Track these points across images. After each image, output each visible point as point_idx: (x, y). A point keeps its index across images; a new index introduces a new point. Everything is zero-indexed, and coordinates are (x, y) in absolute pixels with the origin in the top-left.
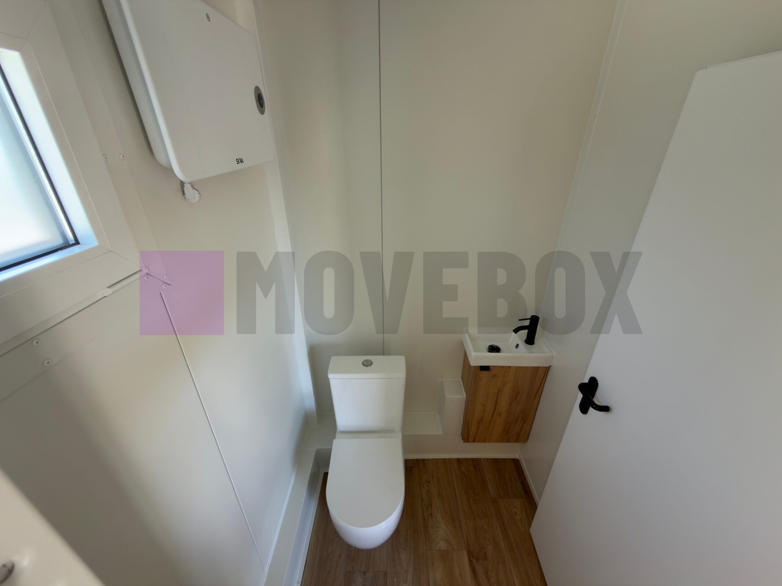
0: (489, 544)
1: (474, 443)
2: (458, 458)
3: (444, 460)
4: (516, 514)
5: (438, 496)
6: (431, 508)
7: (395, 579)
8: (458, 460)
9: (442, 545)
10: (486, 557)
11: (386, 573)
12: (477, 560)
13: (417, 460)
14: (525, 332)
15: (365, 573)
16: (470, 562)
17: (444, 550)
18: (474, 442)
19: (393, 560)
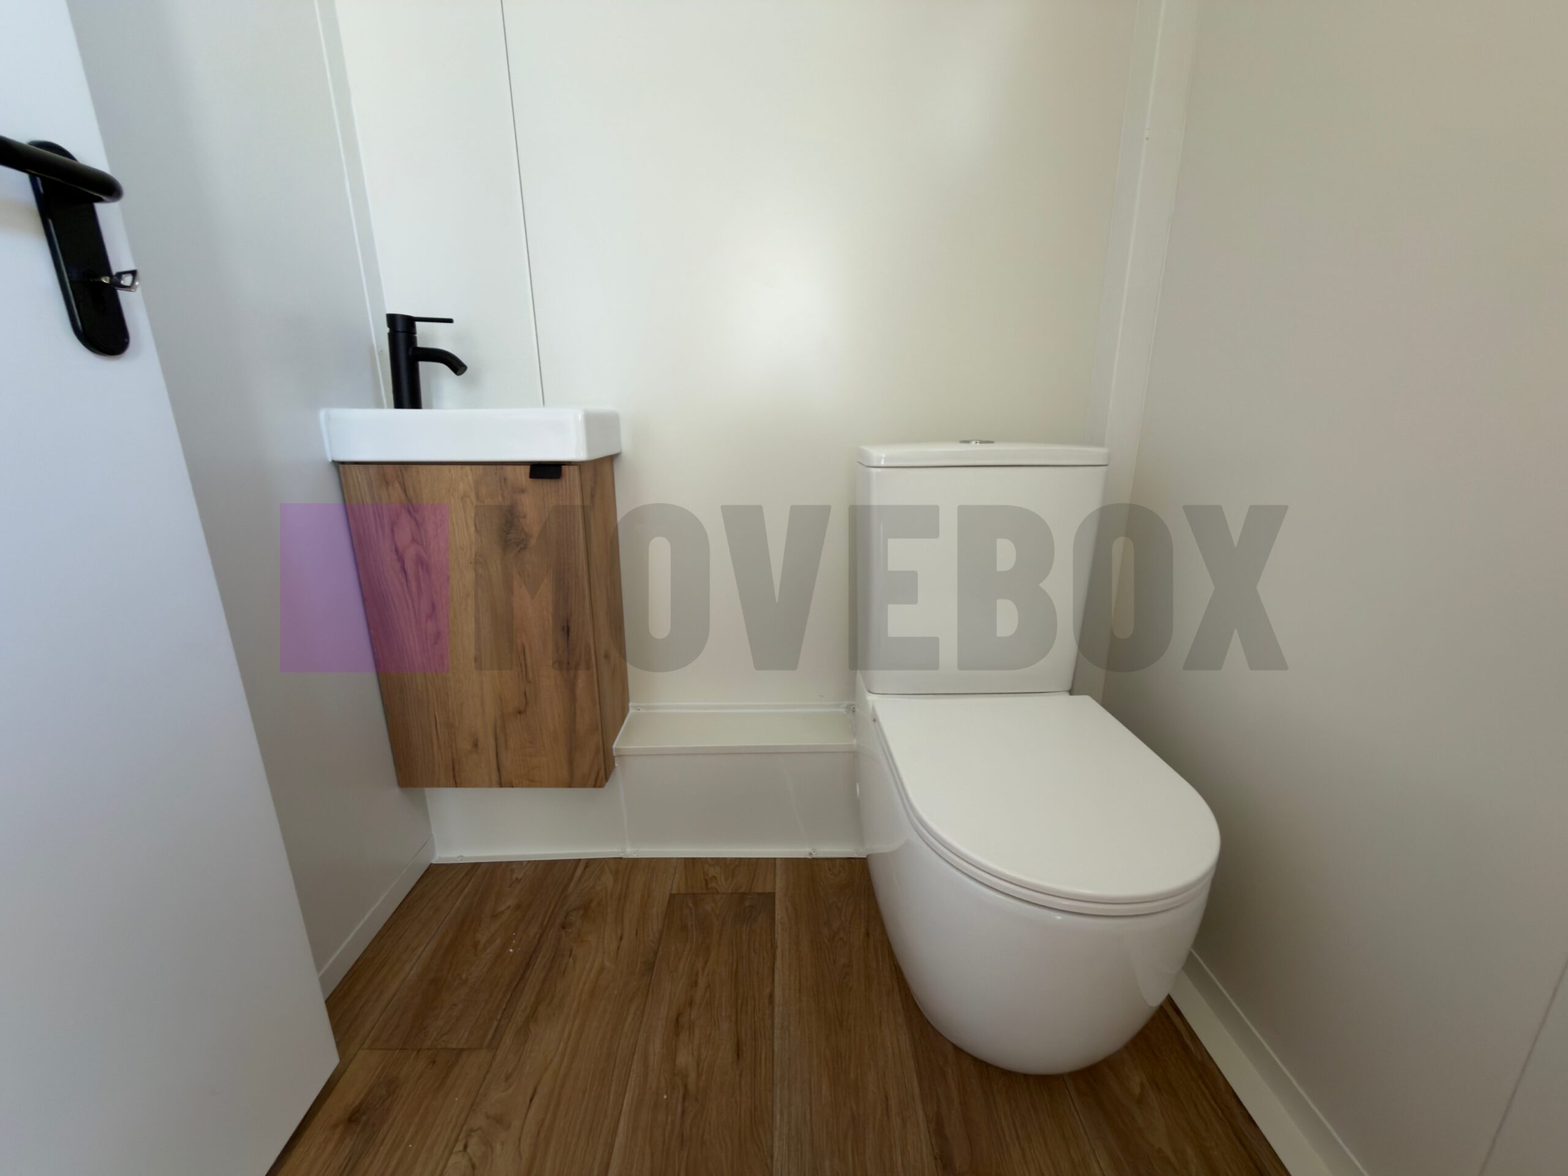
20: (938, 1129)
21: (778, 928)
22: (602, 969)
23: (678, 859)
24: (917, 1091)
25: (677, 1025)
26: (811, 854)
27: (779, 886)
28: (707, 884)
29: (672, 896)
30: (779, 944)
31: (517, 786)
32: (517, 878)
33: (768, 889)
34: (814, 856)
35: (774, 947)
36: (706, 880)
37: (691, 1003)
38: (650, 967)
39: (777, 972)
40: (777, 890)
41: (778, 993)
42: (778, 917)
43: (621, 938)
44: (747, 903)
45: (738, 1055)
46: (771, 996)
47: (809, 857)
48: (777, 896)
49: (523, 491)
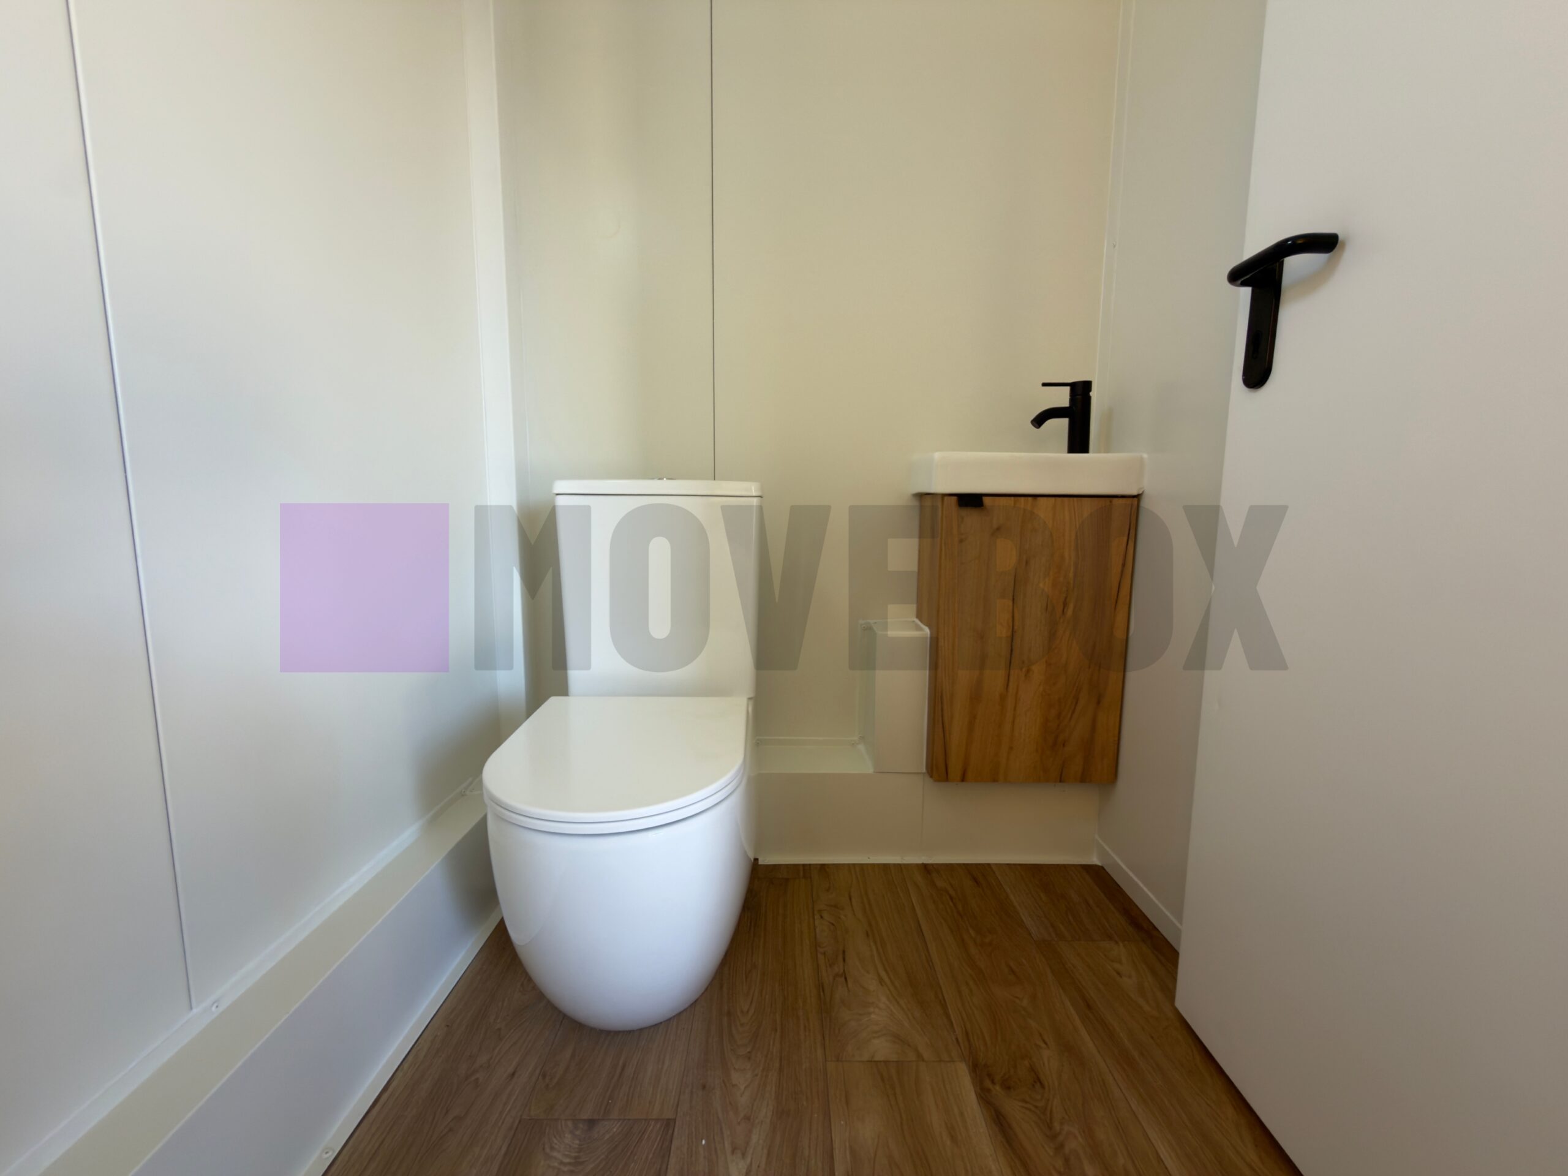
0: (1043, 1045)
1: (964, 783)
2: (925, 862)
3: (886, 867)
4: (1118, 973)
5: (868, 935)
6: (844, 960)
7: (704, 1142)
8: (926, 868)
9: (882, 1049)
10: (1038, 1081)
11: (669, 1124)
12: (1007, 1087)
13: (804, 865)
14: (1063, 423)
15: (591, 1123)
16: (984, 1096)
17: (886, 1062)
18: (963, 779)
19: (704, 1087)
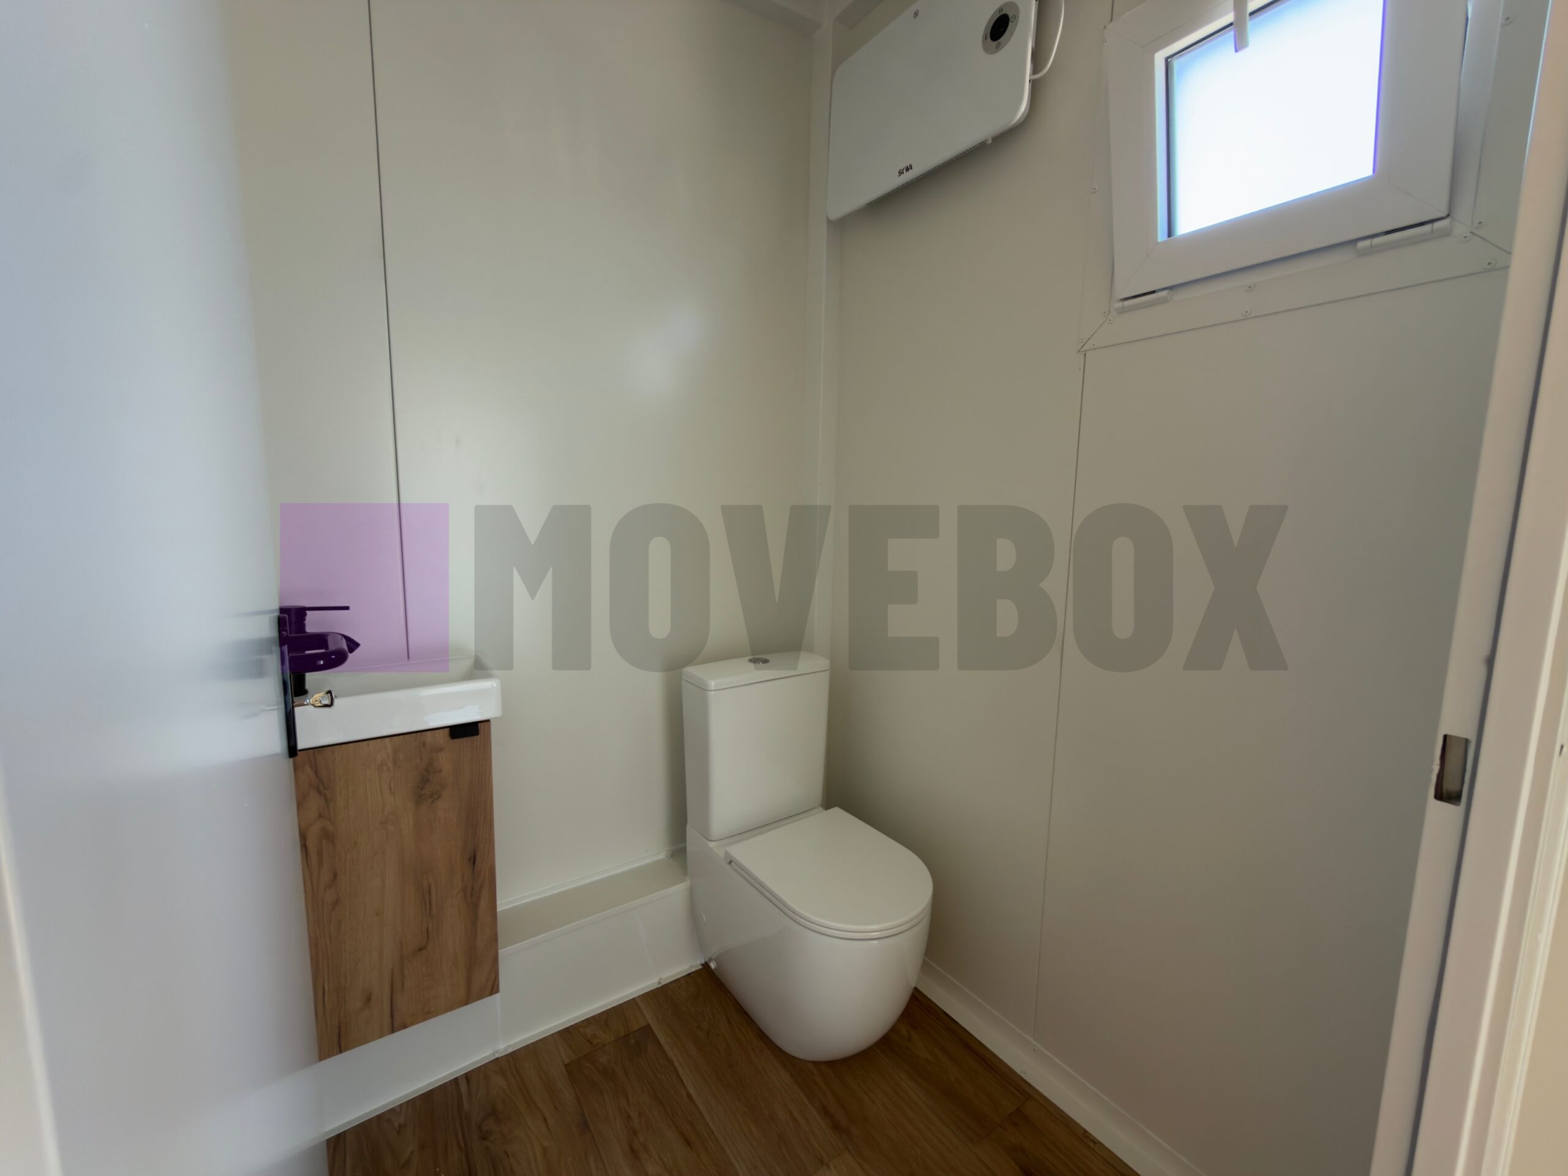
20: (825, 1112)
21: (666, 1047)
22: (545, 1151)
23: (552, 1035)
24: (806, 1101)
25: (633, 1153)
26: (660, 983)
27: (649, 1017)
28: (591, 1043)
29: (566, 1066)
30: (674, 1059)
31: (412, 1024)
32: (400, 1126)
33: (643, 1024)
34: (663, 983)
35: (671, 1062)
36: (588, 1041)
37: (635, 1133)
38: (585, 1127)
39: (683, 1078)
40: (650, 1022)
41: (692, 1091)
42: (662, 1041)
43: (545, 1119)
44: (633, 1041)
45: (689, 1145)
46: (689, 1095)
47: (660, 986)
48: (655, 1027)
49: (441, 750)
